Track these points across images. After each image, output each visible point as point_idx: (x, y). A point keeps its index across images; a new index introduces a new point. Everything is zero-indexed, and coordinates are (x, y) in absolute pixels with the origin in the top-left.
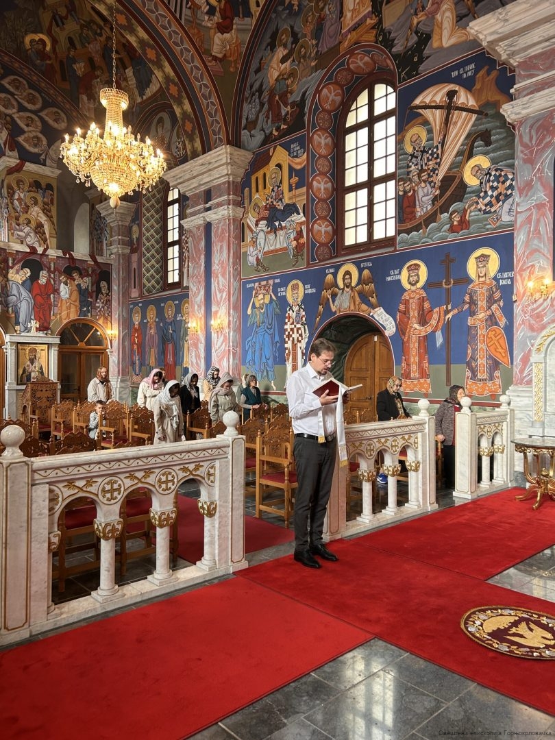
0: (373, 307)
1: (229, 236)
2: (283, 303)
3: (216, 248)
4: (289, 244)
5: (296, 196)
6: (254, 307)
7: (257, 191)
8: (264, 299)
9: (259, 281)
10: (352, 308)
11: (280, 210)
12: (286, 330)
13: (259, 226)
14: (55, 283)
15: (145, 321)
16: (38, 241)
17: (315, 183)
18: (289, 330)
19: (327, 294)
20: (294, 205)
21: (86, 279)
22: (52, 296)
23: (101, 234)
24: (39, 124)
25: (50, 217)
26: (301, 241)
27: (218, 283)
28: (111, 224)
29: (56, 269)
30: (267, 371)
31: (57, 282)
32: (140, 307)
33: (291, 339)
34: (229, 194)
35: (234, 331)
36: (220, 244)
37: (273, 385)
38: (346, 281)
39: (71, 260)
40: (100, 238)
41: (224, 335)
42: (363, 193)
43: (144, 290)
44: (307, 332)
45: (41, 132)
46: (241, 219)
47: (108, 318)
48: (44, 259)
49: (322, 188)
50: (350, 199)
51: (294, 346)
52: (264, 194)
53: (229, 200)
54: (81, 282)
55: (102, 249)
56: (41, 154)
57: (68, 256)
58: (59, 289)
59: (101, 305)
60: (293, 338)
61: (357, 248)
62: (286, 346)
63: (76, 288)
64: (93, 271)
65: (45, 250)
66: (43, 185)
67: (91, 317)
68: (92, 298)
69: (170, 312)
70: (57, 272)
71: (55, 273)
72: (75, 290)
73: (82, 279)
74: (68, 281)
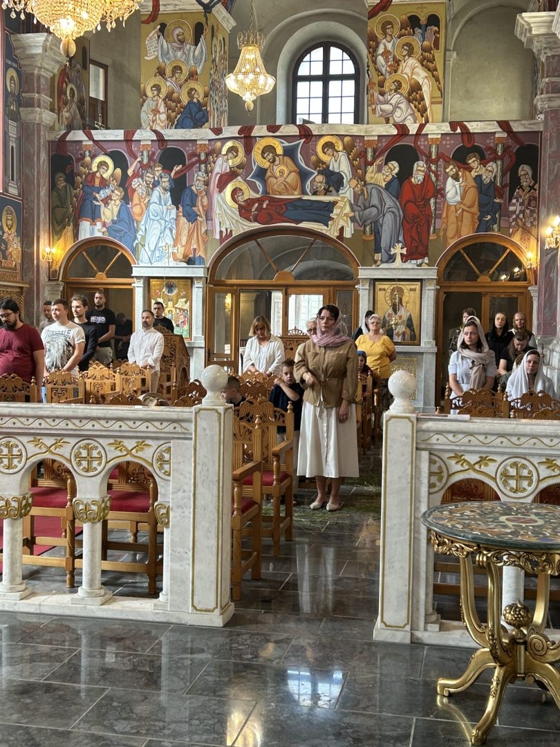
14: (437, 180)
16: (413, 114)
21: (492, 165)
22: (432, 201)
29: (439, 156)
31: (441, 178)
39: (465, 137)
48: (422, 143)
54: (482, 171)
57: (459, 131)
58: (443, 189)
63: (474, 184)
64: (505, 149)
65: (422, 127)
66: (423, 20)
67: (499, 230)
68: (501, 197)
70: (441, 160)
71: (439, 163)
72: (473, 187)
73: (485, 166)
74: (460, 173)
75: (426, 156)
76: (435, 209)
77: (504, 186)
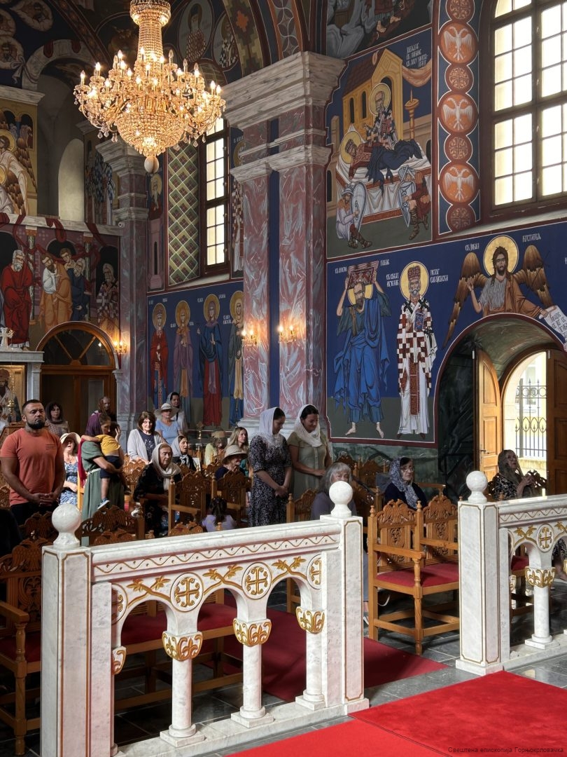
0: (544, 305)
1: (308, 192)
2: (394, 298)
3: (286, 211)
4: (404, 205)
5: (414, 129)
6: (347, 303)
7: (352, 121)
8: (363, 291)
9: (356, 263)
10: (509, 306)
11: (389, 151)
12: (400, 341)
13: (356, 175)
14: (35, 269)
15: (173, 326)
16: (11, 205)
17: (446, 108)
18: (404, 341)
19: (467, 283)
20: (412, 143)
21: (81, 261)
22: (31, 288)
23: (102, 188)
24: (12, 24)
25: (27, 166)
26: (424, 200)
27: (290, 267)
28: (118, 174)
29: (36, 247)
30: (369, 407)
31: (38, 268)
32: (164, 303)
33: (408, 355)
34: (307, 127)
35: (316, 343)
36: (292, 206)
37: (378, 428)
38: (498, 264)
39: (58, 232)
40: (101, 195)
41: (300, 348)
42: (525, 121)
43: (171, 277)
44: (435, 344)
45: (14, 37)
46: (326, 166)
47: (115, 322)
48: (19, 233)
49: (458, 115)
50: (503, 131)
51: (414, 367)
52: (364, 125)
53: (307, 136)
54: (74, 265)
55: (104, 213)
56: (14, 71)
57: (54, 226)
58: (41, 278)
59: (104, 301)
60: (412, 354)
61: (514, 210)
62: (400, 366)
63: (67, 276)
64: (93, 248)
65: (21, 218)
66: (18, 118)
67: (90, 320)
69: (212, 313)
70: (38, 251)
71: (36, 254)
72: (65, 279)
73: (76, 261)
74: (55, 265)
75: (24, 246)
76: (34, 296)
77: (92, 281)
